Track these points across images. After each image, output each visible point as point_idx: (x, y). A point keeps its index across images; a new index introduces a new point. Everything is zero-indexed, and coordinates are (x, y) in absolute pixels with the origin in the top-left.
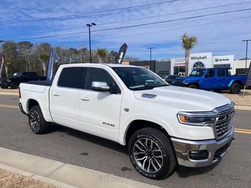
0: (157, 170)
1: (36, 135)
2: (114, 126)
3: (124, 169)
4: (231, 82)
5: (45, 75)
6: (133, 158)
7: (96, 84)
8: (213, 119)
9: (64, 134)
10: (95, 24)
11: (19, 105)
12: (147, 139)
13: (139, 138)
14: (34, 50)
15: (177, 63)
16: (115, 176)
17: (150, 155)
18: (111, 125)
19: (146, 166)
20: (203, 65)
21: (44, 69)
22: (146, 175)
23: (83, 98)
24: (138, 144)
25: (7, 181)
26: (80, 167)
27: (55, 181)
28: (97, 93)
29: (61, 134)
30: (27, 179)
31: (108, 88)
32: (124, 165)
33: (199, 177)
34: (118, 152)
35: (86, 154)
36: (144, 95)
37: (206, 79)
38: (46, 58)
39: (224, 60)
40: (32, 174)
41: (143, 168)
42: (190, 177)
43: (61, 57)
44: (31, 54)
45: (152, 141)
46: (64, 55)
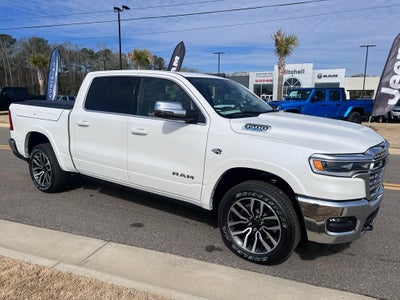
0: (269, 249)
1: (45, 194)
2: (193, 178)
3: (210, 249)
4: (349, 111)
5: (42, 93)
6: (227, 231)
7: (162, 106)
8: (366, 166)
9: (95, 192)
10: (127, 8)
11: (10, 144)
12: (253, 200)
13: (239, 198)
14: (18, 49)
15: (258, 79)
16: (197, 262)
17: (256, 225)
18: (188, 177)
19: (250, 243)
20: (299, 84)
21: (41, 82)
22: (250, 258)
23: (135, 131)
24: (237, 207)
25: (11, 275)
26: (135, 248)
27: (99, 274)
28: (160, 123)
29: (88, 192)
30: (47, 272)
31: (184, 112)
32: (207, 243)
33: (332, 258)
34: (194, 222)
35: (139, 225)
36: (248, 127)
37: (313, 105)
38: (44, 63)
39: (330, 76)
40: (55, 262)
41: (244, 247)
42: (318, 259)
43: (65, 63)
44: (12, 56)
45: (262, 203)
46: (72, 60)
